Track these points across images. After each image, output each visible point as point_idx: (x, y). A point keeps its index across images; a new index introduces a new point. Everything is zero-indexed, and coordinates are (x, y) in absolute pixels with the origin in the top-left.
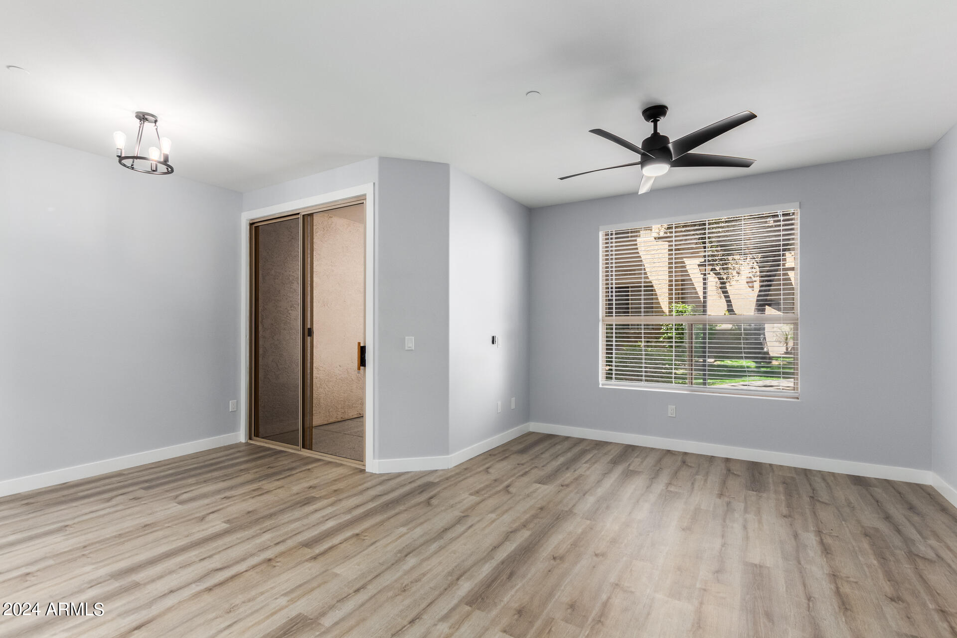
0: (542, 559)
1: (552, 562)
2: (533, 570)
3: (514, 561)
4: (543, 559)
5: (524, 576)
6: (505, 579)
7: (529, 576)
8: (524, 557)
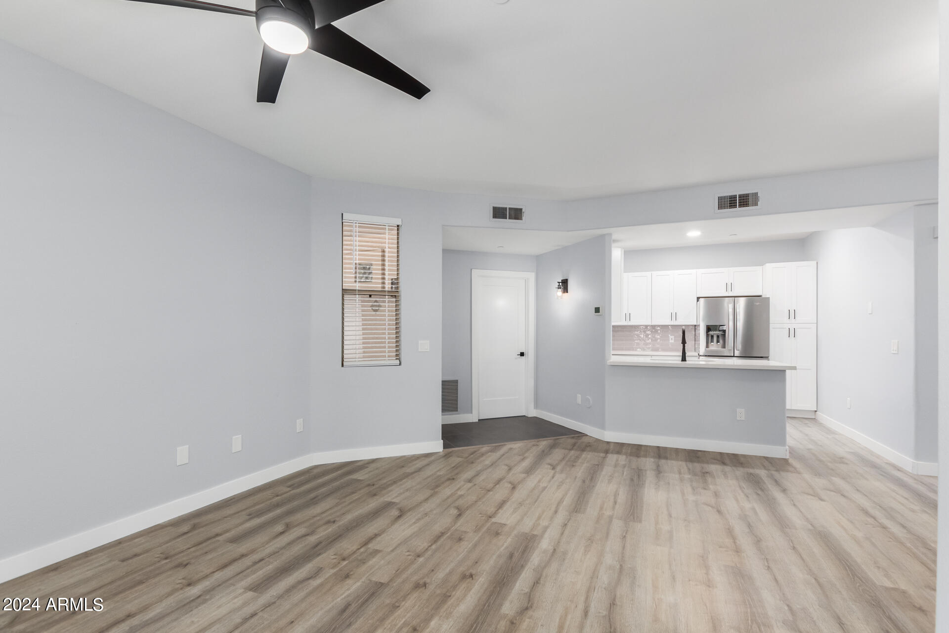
0: (485, 573)
1: (474, 572)
2: (492, 562)
3: (512, 569)
4: (483, 574)
5: (499, 556)
6: (515, 553)
7: (494, 557)
8: (503, 574)
